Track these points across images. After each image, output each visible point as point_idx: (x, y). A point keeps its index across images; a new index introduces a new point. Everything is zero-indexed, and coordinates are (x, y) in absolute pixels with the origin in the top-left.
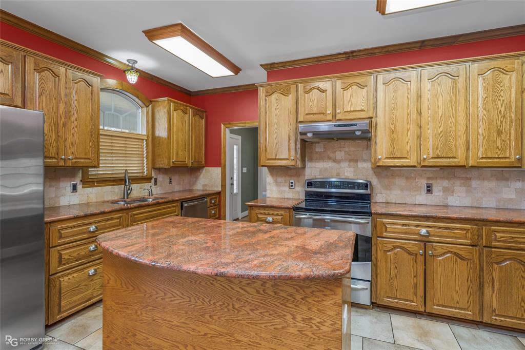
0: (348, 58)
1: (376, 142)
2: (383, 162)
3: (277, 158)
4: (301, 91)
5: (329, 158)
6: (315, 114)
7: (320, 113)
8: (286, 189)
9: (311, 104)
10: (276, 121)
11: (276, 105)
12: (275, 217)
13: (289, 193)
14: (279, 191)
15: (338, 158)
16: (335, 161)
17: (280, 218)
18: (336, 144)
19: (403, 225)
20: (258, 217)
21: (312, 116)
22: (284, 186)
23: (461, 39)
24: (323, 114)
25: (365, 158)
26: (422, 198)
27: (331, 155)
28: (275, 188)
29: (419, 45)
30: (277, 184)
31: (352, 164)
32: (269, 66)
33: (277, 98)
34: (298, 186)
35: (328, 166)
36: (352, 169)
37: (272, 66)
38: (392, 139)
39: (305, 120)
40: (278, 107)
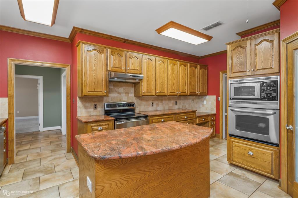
0: (125, 42)
1: (142, 85)
2: (145, 94)
3: (95, 91)
4: (110, 54)
5: (116, 92)
6: (117, 68)
7: (119, 68)
8: (92, 110)
9: (115, 62)
10: (95, 68)
11: (94, 58)
12: (104, 127)
13: (93, 112)
14: (87, 112)
15: (120, 91)
16: (119, 93)
17: (107, 126)
18: (119, 84)
19: (158, 119)
20: (93, 129)
21: (115, 68)
22: (90, 108)
23: (161, 49)
24: (121, 68)
25: (132, 92)
26: (151, 108)
27: (117, 90)
28: (84, 110)
29: (150, 46)
30: (86, 107)
31: (126, 95)
32: (80, 30)
33: (95, 54)
34: (99, 108)
35: (115, 96)
36: (126, 97)
37: (82, 31)
38: (148, 84)
39: (112, 70)
40: (95, 60)
